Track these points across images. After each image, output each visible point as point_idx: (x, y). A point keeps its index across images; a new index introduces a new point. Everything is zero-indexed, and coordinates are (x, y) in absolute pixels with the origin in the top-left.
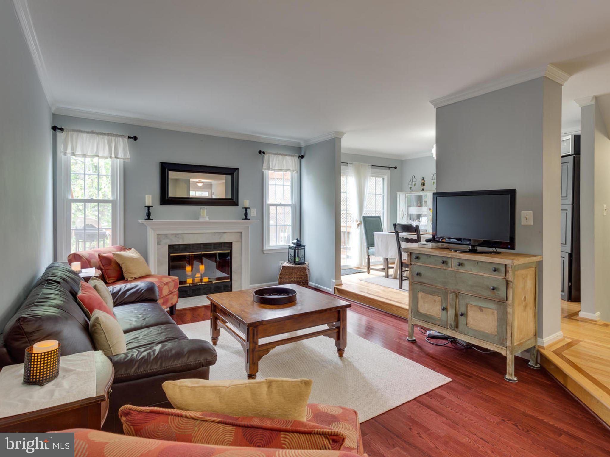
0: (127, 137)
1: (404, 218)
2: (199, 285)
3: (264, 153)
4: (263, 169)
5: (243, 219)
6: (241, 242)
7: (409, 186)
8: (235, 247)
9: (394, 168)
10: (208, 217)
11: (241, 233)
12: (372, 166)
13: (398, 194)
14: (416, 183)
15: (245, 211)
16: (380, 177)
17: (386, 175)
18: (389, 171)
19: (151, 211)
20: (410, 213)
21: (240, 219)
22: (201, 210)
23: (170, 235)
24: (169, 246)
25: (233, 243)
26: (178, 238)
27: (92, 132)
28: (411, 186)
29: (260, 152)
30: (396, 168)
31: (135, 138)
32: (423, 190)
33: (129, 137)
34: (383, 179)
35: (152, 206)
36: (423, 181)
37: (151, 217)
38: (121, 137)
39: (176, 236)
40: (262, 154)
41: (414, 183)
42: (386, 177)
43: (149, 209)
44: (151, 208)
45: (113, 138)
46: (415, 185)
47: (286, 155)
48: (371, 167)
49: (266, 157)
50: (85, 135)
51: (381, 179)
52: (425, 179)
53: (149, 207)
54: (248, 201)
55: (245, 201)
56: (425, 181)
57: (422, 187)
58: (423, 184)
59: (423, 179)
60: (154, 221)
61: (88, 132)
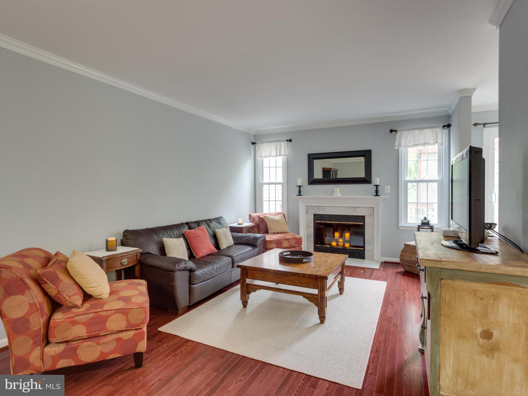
0: (286, 141)
2: (336, 248)
3: (396, 131)
4: (395, 147)
5: (374, 196)
6: (374, 216)
8: (367, 221)
10: (341, 193)
11: (373, 208)
15: (375, 189)
19: (301, 189)
21: (372, 196)
22: (335, 188)
23: (314, 207)
24: (314, 215)
25: (366, 217)
26: (320, 209)
27: (269, 142)
29: (391, 131)
31: (290, 140)
33: (287, 141)
35: (302, 186)
37: (301, 194)
38: (283, 141)
39: (318, 208)
40: (394, 132)
43: (300, 188)
44: (301, 187)
45: (279, 143)
47: (424, 128)
49: (398, 134)
50: (265, 144)
53: (300, 187)
54: (378, 179)
55: (375, 179)
60: (303, 196)
61: (267, 142)
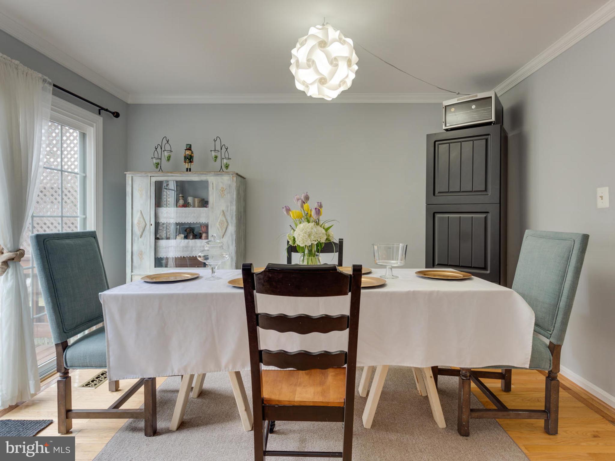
1: (146, 233)
7: (155, 161)
9: (113, 113)
12: (54, 85)
13: (129, 176)
14: (172, 154)
16: (75, 127)
17: (92, 126)
18: (100, 119)
20: (162, 220)
28: (159, 161)
30: (117, 115)
32: (189, 170)
34: (83, 136)
36: (188, 152)
41: (166, 154)
42: (91, 133)
46: (169, 158)
48: (51, 88)
51: (76, 134)
52: (192, 149)
56: (192, 153)
57: (187, 166)
58: (189, 159)
59: (189, 148)
